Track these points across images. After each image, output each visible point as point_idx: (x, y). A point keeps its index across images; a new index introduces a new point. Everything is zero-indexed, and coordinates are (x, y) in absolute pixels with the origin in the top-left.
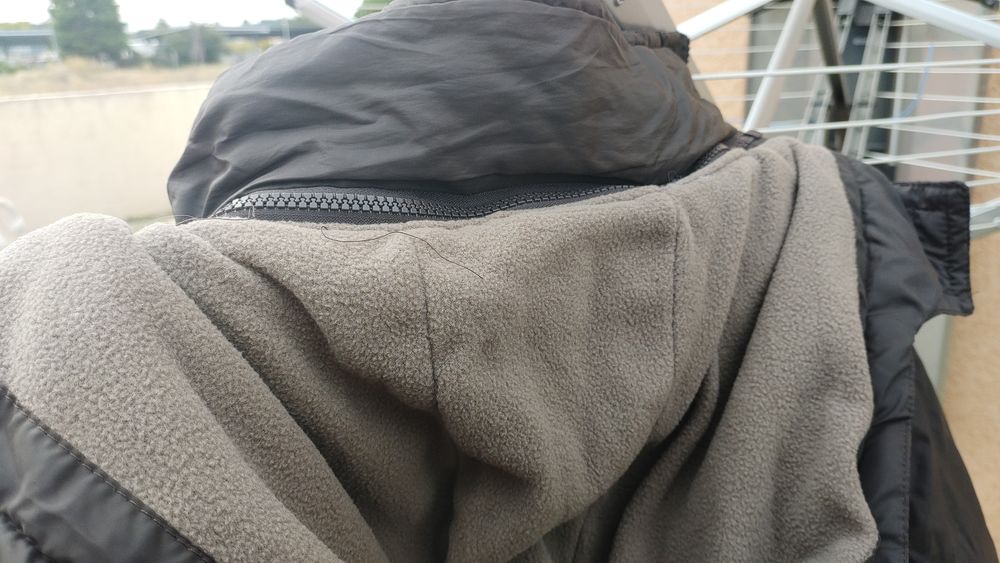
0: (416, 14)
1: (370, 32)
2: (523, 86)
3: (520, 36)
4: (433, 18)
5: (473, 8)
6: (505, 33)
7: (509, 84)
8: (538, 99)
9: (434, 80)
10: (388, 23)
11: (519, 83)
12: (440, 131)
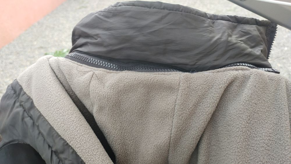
0: (109, 10)
1: (100, 15)
2: (136, 34)
3: (135, 18)
4: (113, 12)
5: (123, 9)
6: (130, 17)
7: (131, 33)
8: (141, 38)
9: (111, 30)
10: (104, 12)
11: (135, 33)
12: (111, 45)
